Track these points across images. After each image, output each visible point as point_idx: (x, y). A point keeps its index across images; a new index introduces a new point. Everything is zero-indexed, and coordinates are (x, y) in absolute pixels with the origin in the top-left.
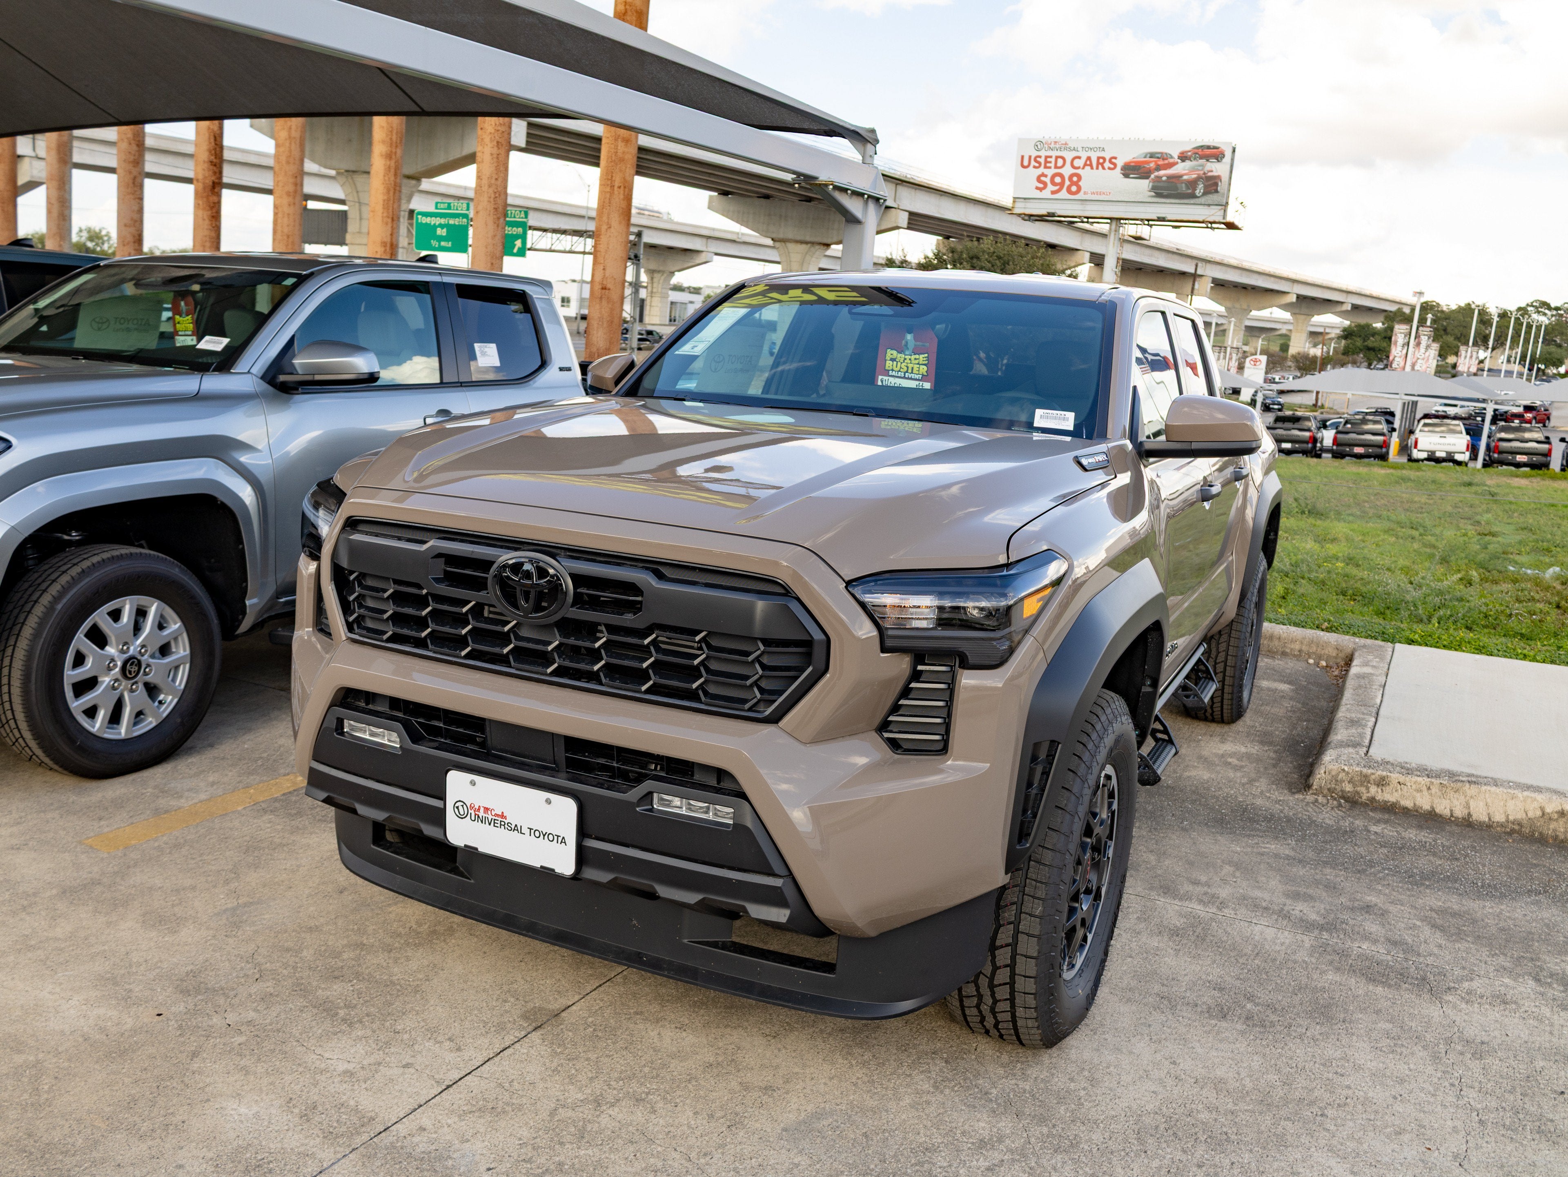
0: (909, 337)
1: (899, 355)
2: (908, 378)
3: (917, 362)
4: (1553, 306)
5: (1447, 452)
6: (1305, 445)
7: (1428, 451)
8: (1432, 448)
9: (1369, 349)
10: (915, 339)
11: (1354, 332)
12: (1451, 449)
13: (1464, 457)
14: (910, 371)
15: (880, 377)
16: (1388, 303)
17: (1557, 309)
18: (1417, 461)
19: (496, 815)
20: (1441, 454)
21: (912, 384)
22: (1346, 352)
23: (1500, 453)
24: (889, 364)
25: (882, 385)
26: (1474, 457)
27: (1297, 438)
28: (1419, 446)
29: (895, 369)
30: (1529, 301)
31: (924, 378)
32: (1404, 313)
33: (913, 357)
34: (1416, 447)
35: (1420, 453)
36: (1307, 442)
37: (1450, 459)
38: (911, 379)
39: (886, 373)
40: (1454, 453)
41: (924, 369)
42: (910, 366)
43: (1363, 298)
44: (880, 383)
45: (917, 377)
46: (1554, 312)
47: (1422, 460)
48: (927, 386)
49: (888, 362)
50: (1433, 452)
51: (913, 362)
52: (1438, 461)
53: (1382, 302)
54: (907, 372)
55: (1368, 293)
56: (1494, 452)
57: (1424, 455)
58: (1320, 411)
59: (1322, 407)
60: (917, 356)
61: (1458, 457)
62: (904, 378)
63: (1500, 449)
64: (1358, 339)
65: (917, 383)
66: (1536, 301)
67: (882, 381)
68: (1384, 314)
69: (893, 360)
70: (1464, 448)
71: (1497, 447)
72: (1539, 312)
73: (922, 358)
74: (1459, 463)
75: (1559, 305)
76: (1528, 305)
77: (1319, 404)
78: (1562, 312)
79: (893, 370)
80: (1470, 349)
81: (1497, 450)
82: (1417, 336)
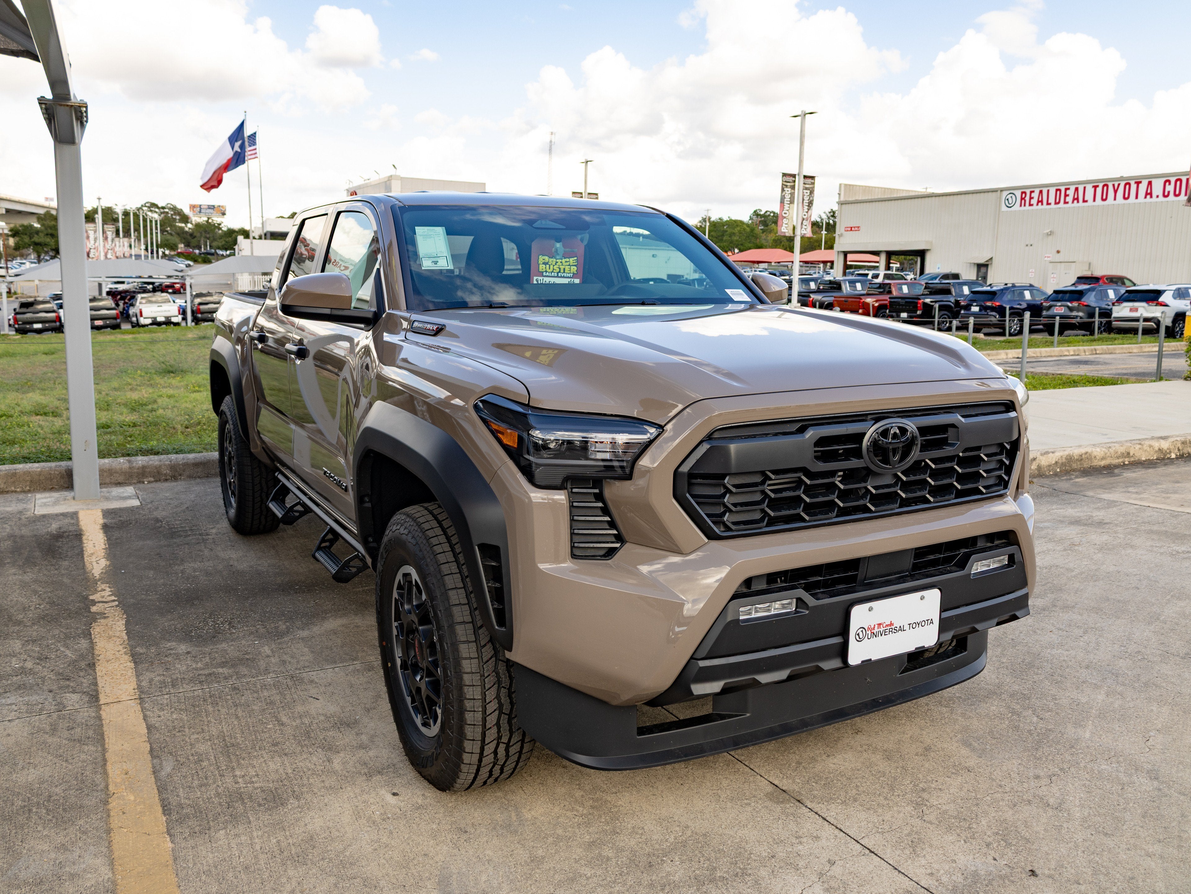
0: (558, 245)
1: (551, 260)
2: (561, 277)
3: (568, 264)
4: (160, 206)
5: (165, 317)
6: (53, 324)
7: (151, 318)
8: (153, 315)
9: (36, 244)
10: (564, 246)
11: (19, 230)
12: (168, 314)
13: (178, 319)
14: (562, 271)
15: (535, 278)
16: (33, 207)
17: (163, 208)
18: (144, 326)
19: (887, 625)
20: (161, 319)
21: (566, 281)
22: (17, 248)
23: (202, 313)
24: (542, 267)
25: (538, 284)
26: (185, 319)
27: (46, 319)
28: (144, 315)
29: (548, 270)
30: (143, 203)
31: (575, 276)
32: (52, 215)
33: (564, 261)
34: (141, 316)
35: (146, 320)
36: (55, 322)
37: (168, 322)
38: (564, 277)
39: (541, 274)
40: (171, 317)
41: (574, 269)
42: (562, 267)
43: (13, 203)
44: (535, 282)
45: (569, 275)
46: (162, 210)
47: (147, 325)
48: (577, 281)
49: (541, 266)
50: (155, 318)
51: (565, 264)
52: (159, 324)
53: (29, 206)
54: (560, 272)
55: (17, 199)
56: (197, 313)
57: (149, 321)
58: (15, 296)
59: (15, 293)
60: (568, 260)
61: (174, 320)
62: (558, 277)
63: (202, 311)
64: (25, 237)
65: (569, 280)
66: (147, 203)
67: (537, 280)
68: (36, 216)
69: (545, 264)
70: (177, 313)
71: (199, 309)
72: (151, 211)
73: (572, 260)
74: (177, 324)
75: (164, 205)
76: (142, 206)
77: (13, 291)
78: (167, 210)
79: (546, 272)
80: (121, 240)
81: (199, 311)
82: (104, 232)
